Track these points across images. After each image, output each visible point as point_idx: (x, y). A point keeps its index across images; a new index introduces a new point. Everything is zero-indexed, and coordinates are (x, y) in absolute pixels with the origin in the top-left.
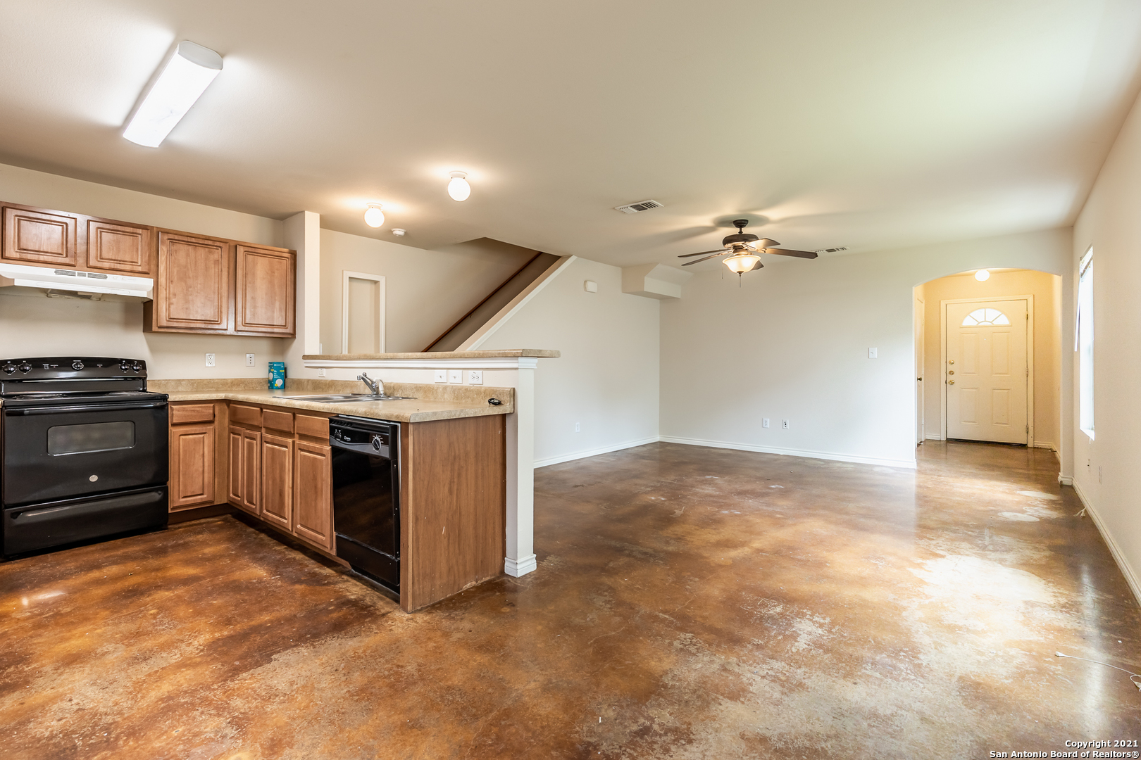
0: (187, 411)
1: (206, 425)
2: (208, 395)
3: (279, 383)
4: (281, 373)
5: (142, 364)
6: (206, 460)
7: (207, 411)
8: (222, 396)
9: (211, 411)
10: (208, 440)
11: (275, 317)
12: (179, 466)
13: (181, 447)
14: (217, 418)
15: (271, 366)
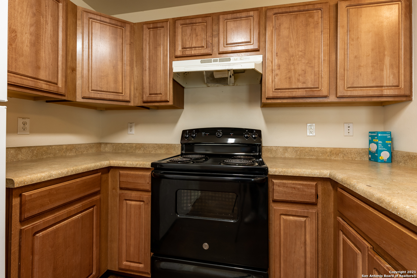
0: (287, 187)
1: (308, 207)
2: (309, 171)
3: (385, 155)
4: (387, 144)
5: (259, 132)
6: (308, 249)
7: (309, 191)
8: (325, 172)
9: (314, 191)
10: (310, 226)
11: (385, 76)
12: (280, 250)
13: (282, 228)
14: (320, 200)
15: (373, 137)
